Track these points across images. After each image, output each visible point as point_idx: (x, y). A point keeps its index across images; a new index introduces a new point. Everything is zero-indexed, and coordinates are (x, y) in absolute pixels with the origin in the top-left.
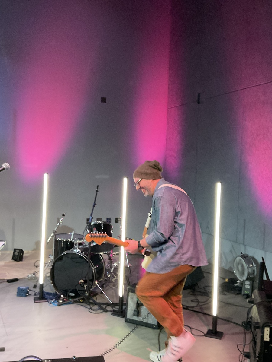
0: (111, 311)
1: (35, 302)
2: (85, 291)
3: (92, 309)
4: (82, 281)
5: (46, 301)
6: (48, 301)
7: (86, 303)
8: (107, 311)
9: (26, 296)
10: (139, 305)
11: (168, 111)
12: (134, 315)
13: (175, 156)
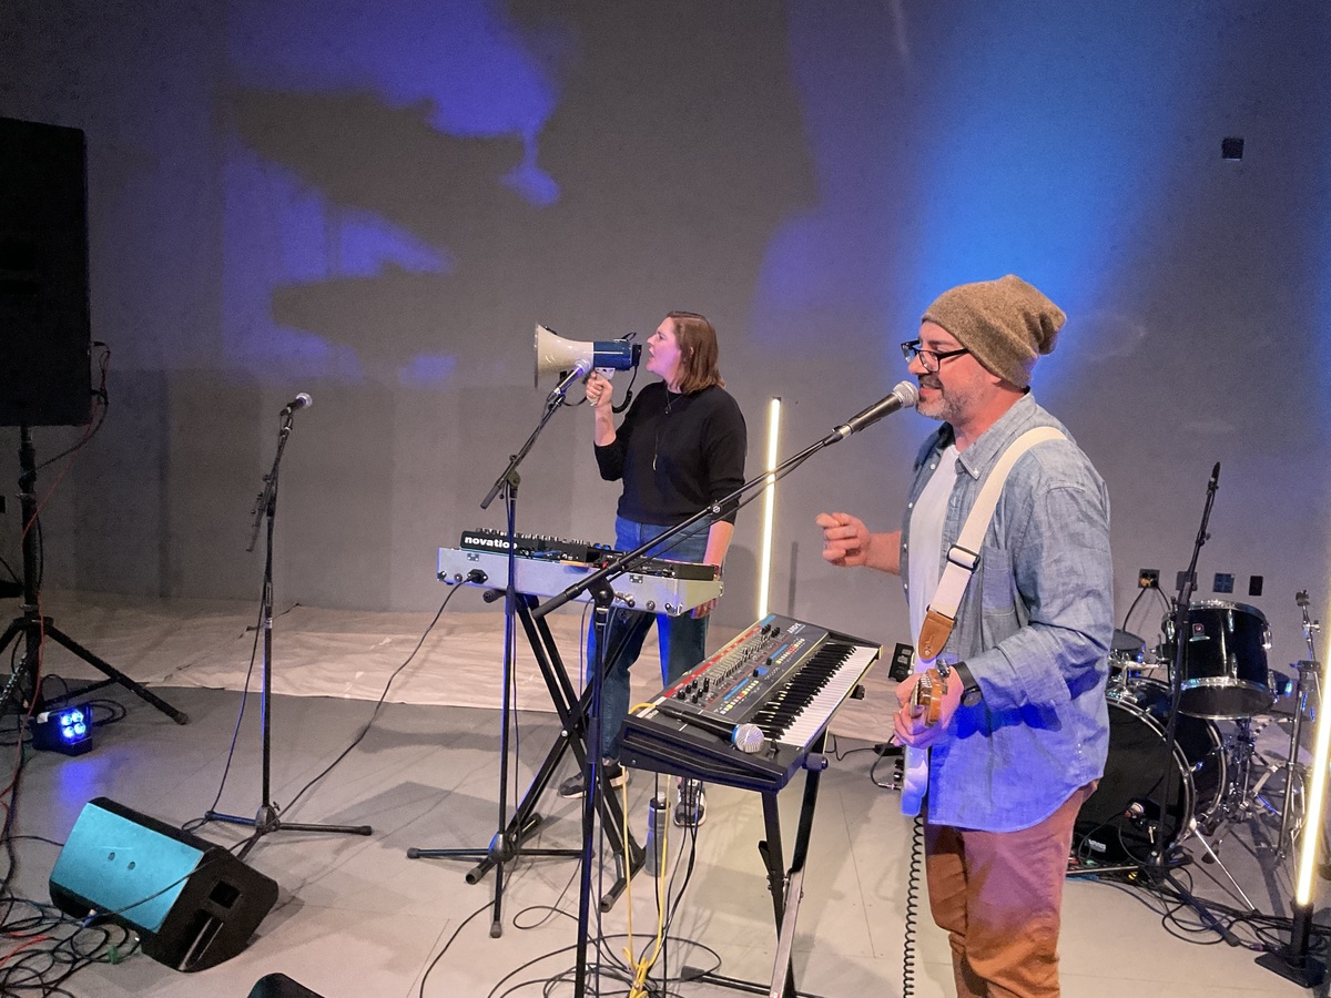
0: (1255, 948)
3: (1174, 920)
4: (1137, 808)
8: (1236, 943)
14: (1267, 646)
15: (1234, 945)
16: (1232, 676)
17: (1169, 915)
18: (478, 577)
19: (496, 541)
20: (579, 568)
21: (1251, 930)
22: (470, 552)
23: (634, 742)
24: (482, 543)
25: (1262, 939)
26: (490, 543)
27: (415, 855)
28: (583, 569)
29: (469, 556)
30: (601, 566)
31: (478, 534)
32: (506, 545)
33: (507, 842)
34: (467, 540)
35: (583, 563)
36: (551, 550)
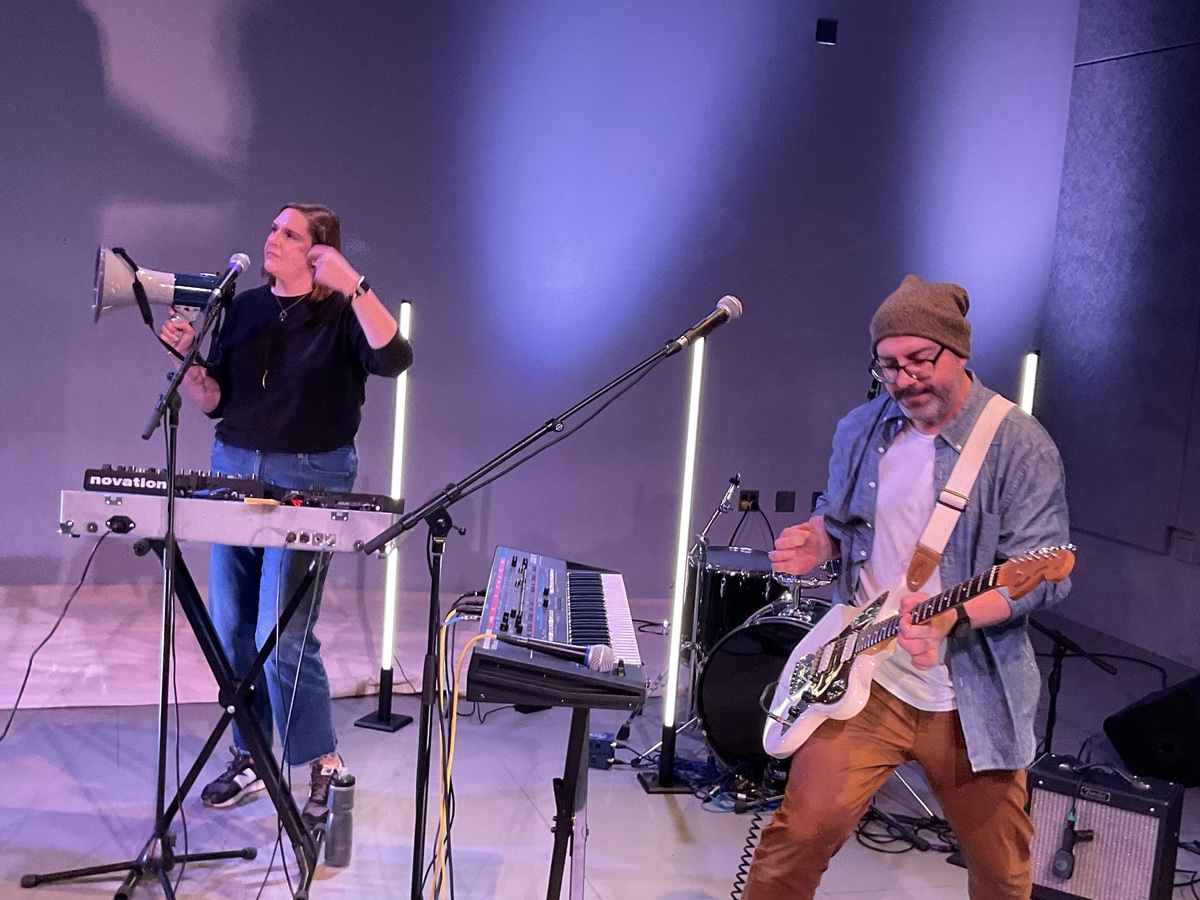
0: (943, 850)
1: (649, 792)
3: (867, 836)
5: (688, 789)
6: (692, 792)
8: (924, 847)
9: (610, 764)
10: (1074, 837)
11: (1075, 77)
12: (1056, 873)
13: (1101, 257)
15: (924, 850)
18: (121, 524)
19: (136, 480)
20: (264, 506)
21: (936, 835)
22: (107, 495)
23: (483, 675)
24: (117, 483)
25: (950, 843)
26: (127, 483)
27: (32, 882)
28: (271, 508)
29: (108, 499)
30: (289, 503)
31: (106, 472)
32: (151, 484)
33: (167, 846)
34: (92, 480)
35: (272, 501)
36: (215, 487)
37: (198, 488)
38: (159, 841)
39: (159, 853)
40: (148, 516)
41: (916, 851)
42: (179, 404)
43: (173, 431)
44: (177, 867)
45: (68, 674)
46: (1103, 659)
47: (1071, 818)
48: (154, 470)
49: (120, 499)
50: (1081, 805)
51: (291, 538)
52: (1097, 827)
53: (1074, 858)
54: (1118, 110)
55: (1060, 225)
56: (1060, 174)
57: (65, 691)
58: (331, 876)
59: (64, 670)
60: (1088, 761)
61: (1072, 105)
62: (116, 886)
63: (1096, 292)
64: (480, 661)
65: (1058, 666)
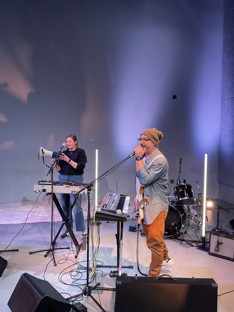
0: (196, 246)
1: (142, 236)
2: (177, 231)
3: (182, 244)
4: (173, 224)
7: (177, 239)
8: (193, 246)
9: (136, 231)
10: (219, 244)
11: (222, 102)
12: (216, 250)
13: (229, 135)
14: (192, 191)
16: (187, 197)
17: (181, 243)
18: (44, 190)
19: (47, 183)
20: (68, 186)
21: (195, 244)
22: (42, 185)
23: (98, 216)
24: (44, 183)
25: (197, 245)
26: (46, 183)
27: (31, 253)
28: (69, 187)
29: (42, 186)
30: (72, 186)
31: (42, 181)
32: (49, 183)
33: (53, 247)
34: (40, 183)
35: (69, 185)
36: (60, 183)
37: (57, 184)
38: (52, 246)
39: (52, 248)
40: (48, 189)
41: (191, 247)
42: (53, 169)
43: (52, 174)
44: (55, 250)
45: (43, 216)
46: (227, 210)
47: (218, 240)
48: (50, 181)
49: (44, 186)
50: (220, 237)
51: (72, 192)
52: (223, 242)
53: (219, 248)
54: (230, 108)
55: (221, 129)
56: (220, 120)
57: (42, 219)
58: (83, 252)
59: (42, 216)
60: (222, 229)
61: (222, 107)
62: (45, 254)
63: (228, 141)
64: (97, 213)
65: (219, 211)
